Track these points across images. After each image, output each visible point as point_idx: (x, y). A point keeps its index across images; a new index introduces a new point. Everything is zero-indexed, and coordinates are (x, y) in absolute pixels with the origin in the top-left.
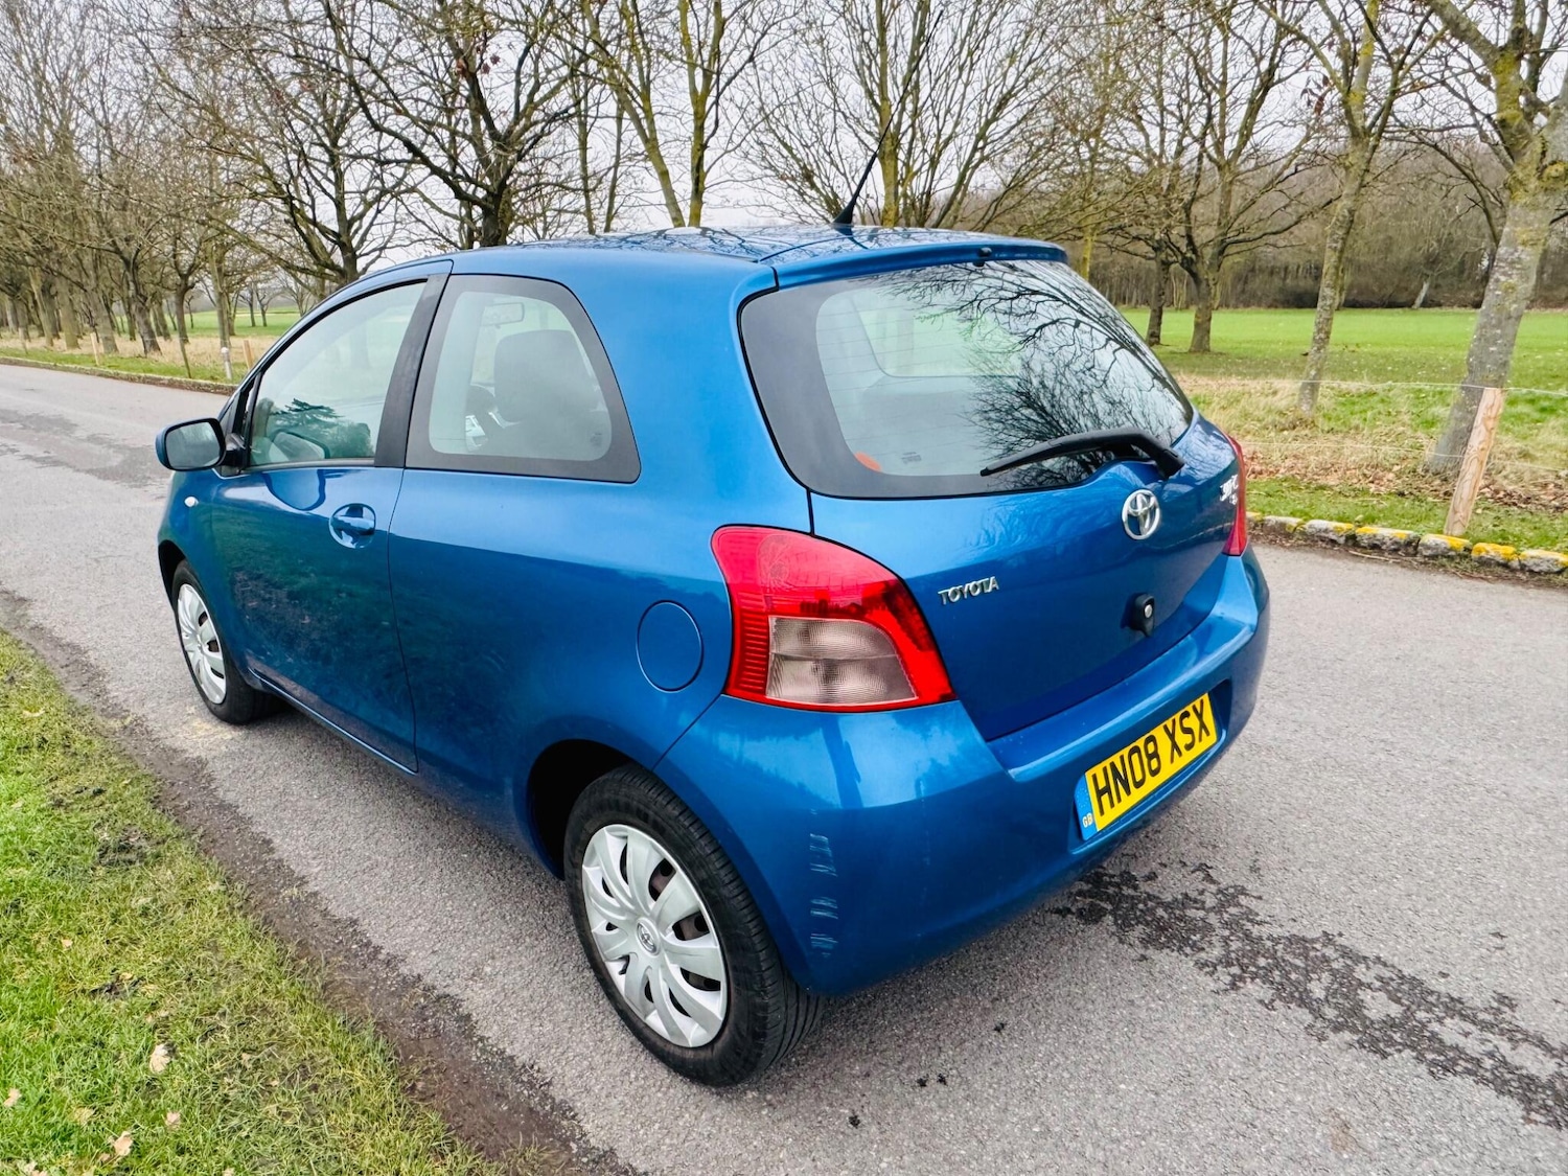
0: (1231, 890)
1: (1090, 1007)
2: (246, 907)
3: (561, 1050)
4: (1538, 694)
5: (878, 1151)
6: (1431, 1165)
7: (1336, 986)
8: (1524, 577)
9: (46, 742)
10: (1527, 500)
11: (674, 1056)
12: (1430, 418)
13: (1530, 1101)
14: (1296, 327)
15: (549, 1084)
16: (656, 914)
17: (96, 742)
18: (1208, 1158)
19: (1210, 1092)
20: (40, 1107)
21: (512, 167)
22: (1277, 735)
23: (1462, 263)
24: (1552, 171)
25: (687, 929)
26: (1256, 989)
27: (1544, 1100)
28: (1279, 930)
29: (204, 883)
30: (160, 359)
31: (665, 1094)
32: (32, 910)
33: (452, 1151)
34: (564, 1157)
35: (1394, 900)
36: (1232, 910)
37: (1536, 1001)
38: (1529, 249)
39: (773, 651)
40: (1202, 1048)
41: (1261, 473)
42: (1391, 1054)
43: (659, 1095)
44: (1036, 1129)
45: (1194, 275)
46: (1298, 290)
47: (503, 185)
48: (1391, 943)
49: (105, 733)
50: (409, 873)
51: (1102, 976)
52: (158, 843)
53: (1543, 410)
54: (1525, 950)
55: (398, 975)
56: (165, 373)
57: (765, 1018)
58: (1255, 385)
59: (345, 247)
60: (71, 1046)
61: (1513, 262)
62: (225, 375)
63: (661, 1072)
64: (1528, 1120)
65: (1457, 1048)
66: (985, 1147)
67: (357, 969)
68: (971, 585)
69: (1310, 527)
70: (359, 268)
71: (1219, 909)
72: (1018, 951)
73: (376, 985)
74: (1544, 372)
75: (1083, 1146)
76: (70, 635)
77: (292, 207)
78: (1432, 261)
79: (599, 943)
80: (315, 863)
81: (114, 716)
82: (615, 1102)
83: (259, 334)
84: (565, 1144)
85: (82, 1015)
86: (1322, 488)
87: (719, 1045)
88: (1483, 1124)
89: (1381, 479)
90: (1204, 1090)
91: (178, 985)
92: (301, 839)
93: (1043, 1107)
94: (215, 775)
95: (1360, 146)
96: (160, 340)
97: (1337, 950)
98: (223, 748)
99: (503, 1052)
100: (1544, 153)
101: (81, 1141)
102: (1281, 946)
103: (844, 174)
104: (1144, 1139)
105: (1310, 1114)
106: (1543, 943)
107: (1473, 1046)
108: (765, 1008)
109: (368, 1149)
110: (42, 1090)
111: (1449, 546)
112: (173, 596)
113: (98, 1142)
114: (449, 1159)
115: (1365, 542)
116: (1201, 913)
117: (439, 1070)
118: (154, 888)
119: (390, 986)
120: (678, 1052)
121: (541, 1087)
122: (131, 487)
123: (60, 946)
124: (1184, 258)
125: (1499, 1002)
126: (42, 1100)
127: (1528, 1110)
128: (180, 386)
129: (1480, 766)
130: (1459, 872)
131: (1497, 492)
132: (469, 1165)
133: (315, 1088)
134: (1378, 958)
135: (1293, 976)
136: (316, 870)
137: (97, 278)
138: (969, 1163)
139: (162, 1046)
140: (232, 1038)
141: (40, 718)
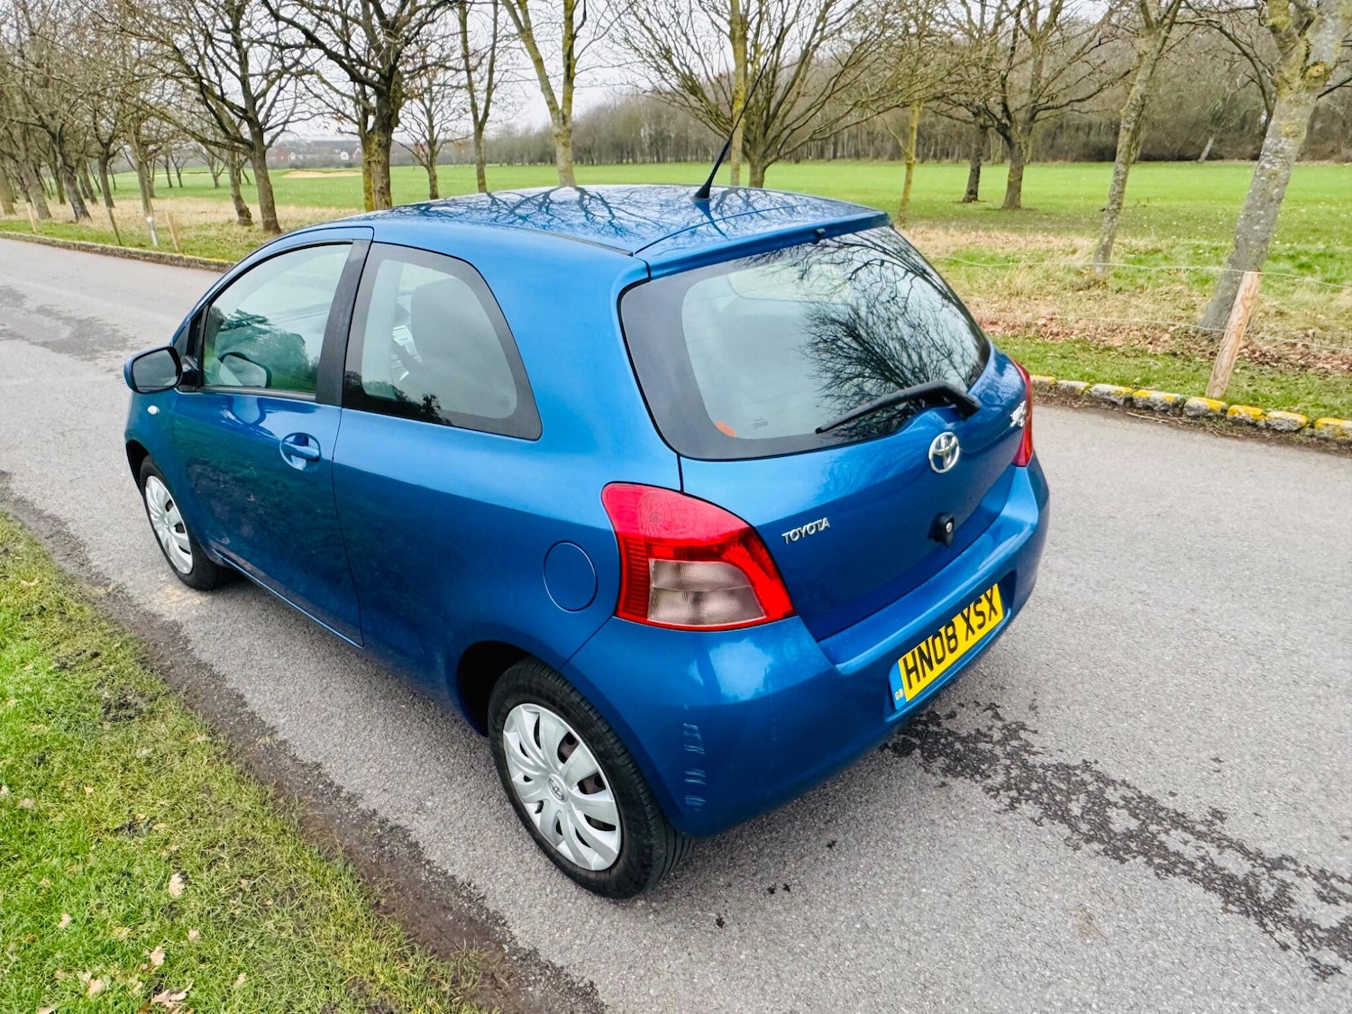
0: (1014, 726)
1: (901, 826)
2: (230, 755)
3: (491, 870)
4: (1269, 546)
5: (738, 946)
6: (1152, 946)
7: (1090, 805)
8: (1268, 435)
9: (45, 609)
10: (1278, 360)
11: (580, 875)
12: (1204, 276)
13: (1229, 895)
14: (1098, 179)
15: (484, 898)
16: (564, 774)
17: (86, 609)
18: (986, 946)
19: (989, 893)
20: (87, 927)
21: (400, 52)
22: (1057, 588)
23: (1244, 119)
24: (1313, 71)
25: (589, 786)
26: (1029, 809)
27: (1239, 894)
28: (1049, 759)
29: (193, 735)
30: (92, 226)
31: (574, 903)
32: (57, 760)
33: (412, 954)
34: (499, 956)
35: (1140, 731)
36: (1015, 743)
37: (1241, 814)
38: (1291, 140)
39: (653, 585)
40: (985, 858)
41: (1057, 334)
42: (1127, 860)
43: (570, 905)
44: (858, 926)
45: (1008, 139)
46: (1101, 146)
47: (393, 68)
48: (1135, 769)
49: (93, 600)
50: (358, 723)
51: (911, 801)
52: (151, 700)
53: (1301, 266)
54: (1236, 772)
55: (358, 810)
56: (97, 241)
57: (651, 854)
58: (1058, 242)
59: (253, 122)
60: (104, 877)
61: (1277, 152)
62: (152, 242)
63: (570, 887)
64: (1226, 910)
65: (1177, 854)
66: (819, 940)
67: (324, 806)
68: (808, 526)
69: (1096, 390)
70: (266, 142)
71: (1004, 742)
72: (846, 780)
73: (341, 819)
74: (1306, 226)
75: (893, 938)
76: (51, 507)
77: (202, 84)
78: (1217, 118)
79: (519, 790)
80: (281, 715)
81: (98, 584)
82: (536, 911)
83: (176, 196)
84: (499, 944)
85: (110, 851)
86: (1109, 349)
87: (615, 871)
88: (1192, 914)
89: (1158, 340)
90: (985, 892)
91: (183, 824)
92: (268, 694)
93: (864, 908)
94: (191, 637)
95: (1153, 36)
96: (87, 203)
97: (1092, 776)
98: (194, 612)
99: (446, 872)
100: (1307, 55)
101: (124, 955)
102: (1050, 773)
103: (699, 54)
104: (939, 932)
105: (1064, 909)
106: (1251, 766)
107: (1190, 853)
108: (651, 847)
109: (348, 955)
110: (87, 913)
111: (1209, 408)
112: (142, 485)
113: (137, 954)
114: (411, 962)
115: (1140, 404)
116: (989, 746)
117: (397, 888)
118: (152, 739)
119: (353, 819)
120: (583, 873)
121: (478, 900)
122: (83, 360)
123: (84, 793)
124: (1000, 123)
125: (1213, 815)
126: (89, 921)
127: (1226, 903)
128: (112, 253)
129: (1216, 614)
130: (1192, 707)
131: (1254, 352)
132: (426, 966)
133: (301, 906)
134: (1124, 782)
135: (1058, 798)
136: (283, 721)
137: (27, 150)
138: (807, 954)
139: (177, 875)
140: (231, 867)
141: (36, 587)
